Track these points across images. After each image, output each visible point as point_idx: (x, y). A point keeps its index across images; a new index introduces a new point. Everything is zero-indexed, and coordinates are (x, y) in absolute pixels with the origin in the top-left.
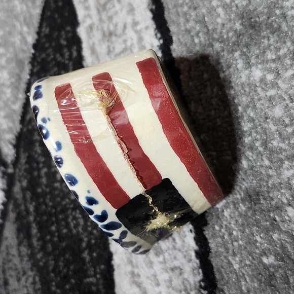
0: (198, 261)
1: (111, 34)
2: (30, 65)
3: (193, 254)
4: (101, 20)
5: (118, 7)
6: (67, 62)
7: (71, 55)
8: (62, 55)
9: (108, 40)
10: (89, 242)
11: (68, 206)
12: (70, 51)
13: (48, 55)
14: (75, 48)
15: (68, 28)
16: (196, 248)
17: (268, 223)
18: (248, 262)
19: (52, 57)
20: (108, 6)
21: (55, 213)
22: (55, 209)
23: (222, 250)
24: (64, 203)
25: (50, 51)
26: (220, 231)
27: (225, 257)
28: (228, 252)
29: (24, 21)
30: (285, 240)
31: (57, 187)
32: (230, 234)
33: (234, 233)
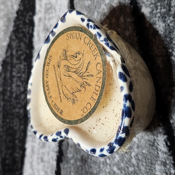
2: (14, 23)
3: (54, 171)
4: (45, 18)
5: (54, 14)
6: (27, 34)
7: (29, 31)
8: (26, 28)
10: (19, 137)
11: (15, 113)
12: (29, 28)
13: (20, 24)
14: (31, 28)
15: (31, 14)
16: (56, 169)
19: (22, 26)
20: (50, 11)
24: (14, 111)
25: (21, 22)
26: (67, 168)
32: (70, 172)
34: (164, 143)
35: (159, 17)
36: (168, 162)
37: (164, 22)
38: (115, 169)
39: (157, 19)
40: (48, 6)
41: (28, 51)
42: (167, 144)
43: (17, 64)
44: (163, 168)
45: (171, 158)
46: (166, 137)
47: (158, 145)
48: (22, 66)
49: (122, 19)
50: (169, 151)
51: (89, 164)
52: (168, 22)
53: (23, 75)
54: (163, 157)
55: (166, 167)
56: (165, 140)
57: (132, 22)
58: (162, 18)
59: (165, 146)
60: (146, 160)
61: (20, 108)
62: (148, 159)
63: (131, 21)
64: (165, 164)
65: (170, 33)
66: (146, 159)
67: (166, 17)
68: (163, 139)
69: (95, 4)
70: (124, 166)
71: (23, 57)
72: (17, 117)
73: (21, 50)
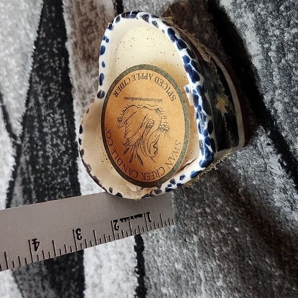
0: (136, 253)
1: (89, 57)
2: (32, 59)
3: (133, 248)
4: (84, 42)
5: (96, 33)
6: (57, 69)
7: (60, 64)
8: (54, 62)
9: (87, 61)
11: (56, 186)
12: (59, 60)
13: (45, 58)
14: (63, 59)
15: (59, 40)
16: (135, 244)
17: (181, 241)
18: (166, 264)
19: (47, 60)
20: (89, 30)
21: (48, 188)
22: (48, 185)
23: (151, 250)
24: (53, 183)
25: (45, 54)
26: (152, 237)
27: (153, 256)
28: (155, 253)
29: (27, 18)
30: (190, 256)
31: (49, 169)
32: (158, 241)
33: (160, 241)
34: (279, 164)
35: (245, 7)
36: (288, 187)
37: (253, 11)
38: (219, 217)
39: (243, 9)
40: (85, 24)
41: (63, 93)
42: (282, 165)
43: (49, 115)
44: (283, 196)
45: (292, 180)
46: (279, 156)
47: (272, 168)
48: (57, 116)
49: (196, 20)
50: (287, 173)
51: (182, 222)
52: (258, 10)
53: (61, 128)
54: (281, 182)
55: (287, 194)
56: (279, 161)
57: (211, 22)
58: (250, 6)
59: (281, 168)
60: (259, 192)
61: (63, 176)
62: (262, 191)
63: (208, 20)
64: (285, 191)
65: (263, 23)
66: (259, 190)
67: (254, 5)
68: (277, 160)
69: (155, 8)
70: (231, 209)
71: (56, 104)
72: (60, 189)
73: (51, 94)
